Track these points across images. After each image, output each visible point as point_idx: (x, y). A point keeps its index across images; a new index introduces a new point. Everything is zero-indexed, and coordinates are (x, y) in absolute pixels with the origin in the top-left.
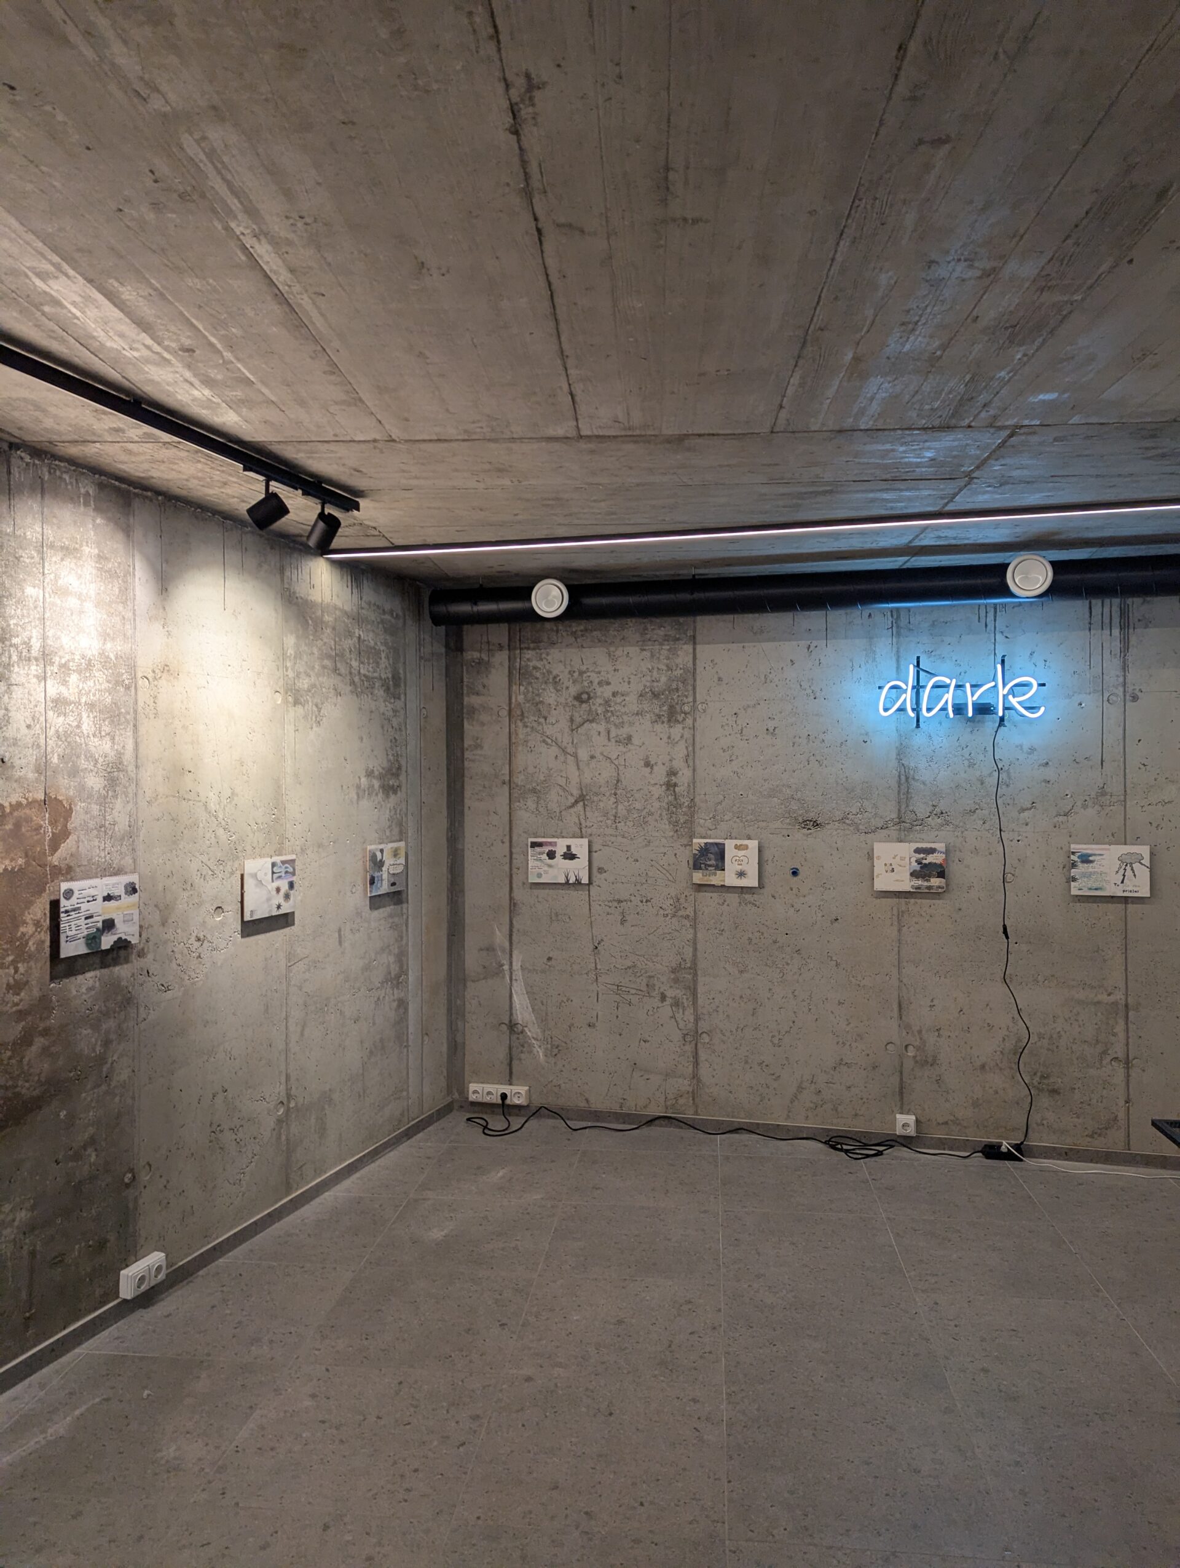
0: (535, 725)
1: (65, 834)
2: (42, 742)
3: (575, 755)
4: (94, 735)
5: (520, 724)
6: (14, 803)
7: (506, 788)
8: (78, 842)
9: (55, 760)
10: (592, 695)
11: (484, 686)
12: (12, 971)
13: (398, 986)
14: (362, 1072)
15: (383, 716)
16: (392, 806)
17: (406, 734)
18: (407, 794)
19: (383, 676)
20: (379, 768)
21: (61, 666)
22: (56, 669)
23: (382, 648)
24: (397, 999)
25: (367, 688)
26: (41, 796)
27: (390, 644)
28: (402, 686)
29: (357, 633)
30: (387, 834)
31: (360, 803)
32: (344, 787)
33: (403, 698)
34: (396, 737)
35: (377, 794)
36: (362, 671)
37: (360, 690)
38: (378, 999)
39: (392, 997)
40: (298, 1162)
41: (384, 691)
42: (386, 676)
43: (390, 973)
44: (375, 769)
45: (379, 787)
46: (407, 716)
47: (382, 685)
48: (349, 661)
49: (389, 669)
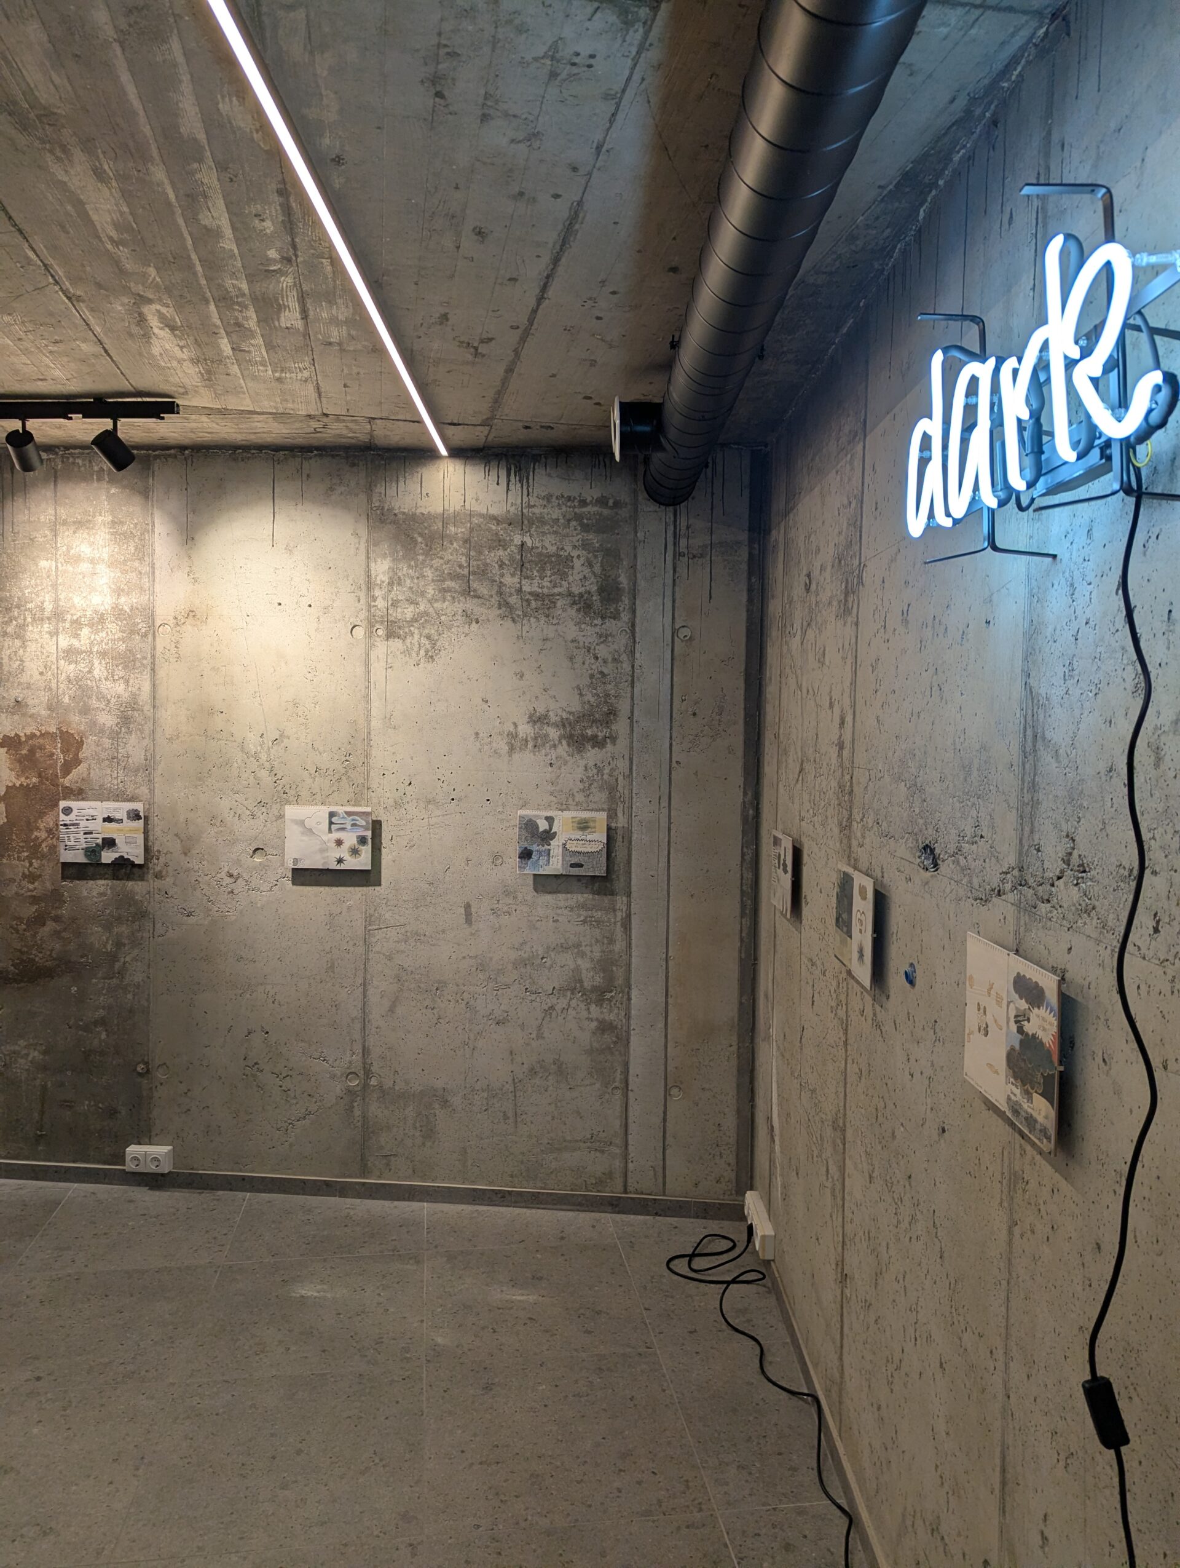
1: (77, 762)
2: (54, 685)
4: (107, 679)
5: (784, 639)
6: (28, 733)
8: (89, 768)
9: (66, 700)
10: (812, 575)
12: (28, 865)
13: (600, 1002)
14: (512, 1089)
15: (575, 644)
16: (591, 764)
17: (633, 666)
18: (632, 748)
19: (576, 590)
20: (560, 712)
21: (73, 622)
22: (67, 625)
23: (575, 553)
24: (597, 1019)
25: (537, 609)
26: (53, 729)
27: (597, 545)
28: (626, 600)
29: (517, 540)
30: (577, 800)
31: (516, 756)
32: (481, 735)
33: (625, 617)
34: (606, 671)
35: (555, 746)
36: (526, 588)
37: (520, 613)
38: (552, 1008)
39: (585, 1014)
40: (382, 1148)
41: (578, 610)
42: (583, 590)
43: (581, 981)
44: (551, 714)
45: (561, 738)
46: (634, 642)
47: (574, 603)
48: (497, 579)
49: (593, 579)
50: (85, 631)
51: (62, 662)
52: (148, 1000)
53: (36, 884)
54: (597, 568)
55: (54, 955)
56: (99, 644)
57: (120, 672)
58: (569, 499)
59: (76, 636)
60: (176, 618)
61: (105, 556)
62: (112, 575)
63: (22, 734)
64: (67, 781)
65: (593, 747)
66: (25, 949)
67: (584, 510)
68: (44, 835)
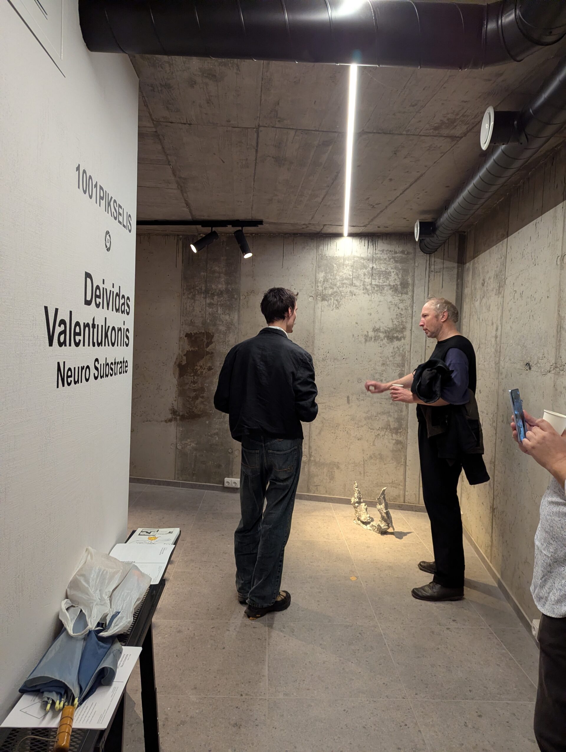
1: (211, 343)
2: (204, 316)
4: (222, 314)
5: (472, 302)
6: (195, 332)
8: (216, 345)
9: (208, 321)
12: (193, 378)
13: (396, 433)
14: (363, 463)
15: (391, 303)
16: (395, 347)
17: (412, 311)
18: (411, 341)
19: (392, 284)
20: (384, 328)
21: (212, 294)
22: (210, 295)
23: (392, 271)
24: (395, 440)
25: (377, 291)
26: (203, 331)
27: (400, 268)
28: (410, 287)
29: (371, 266)
30: (390, 359)
31: (367, 343)
32: (355, 336)
33: (410, 294)
34: (402, 313)
35: (382, 340)
36: (373, 283)
37: (371, 292)
38: (379, 435)
39: (391, 437)
40: (315, 483)
41: (393, 291)
42: (394, 284)
43: (390, 426)
44: (381, 328)
45: (384, 337)
46: (413, 303)
47: (391, 288)
48: (363, 280)
49: (398, 280)
50: (216, 297)
51: (207, 308)
53: (196, 385)
54: (400, 276)
55: (201, 410)
56: (221, 302)
57: (227, 312)
58: (390, 251)
59: (213, 299)
60: (247, 293)
61: (224, 271)
62: (226, 278)
63: (193, 333)
64: (208, 349)
65: (397, 340)
66: (191, 408)
67: (396, 255)
68: (199, 368)
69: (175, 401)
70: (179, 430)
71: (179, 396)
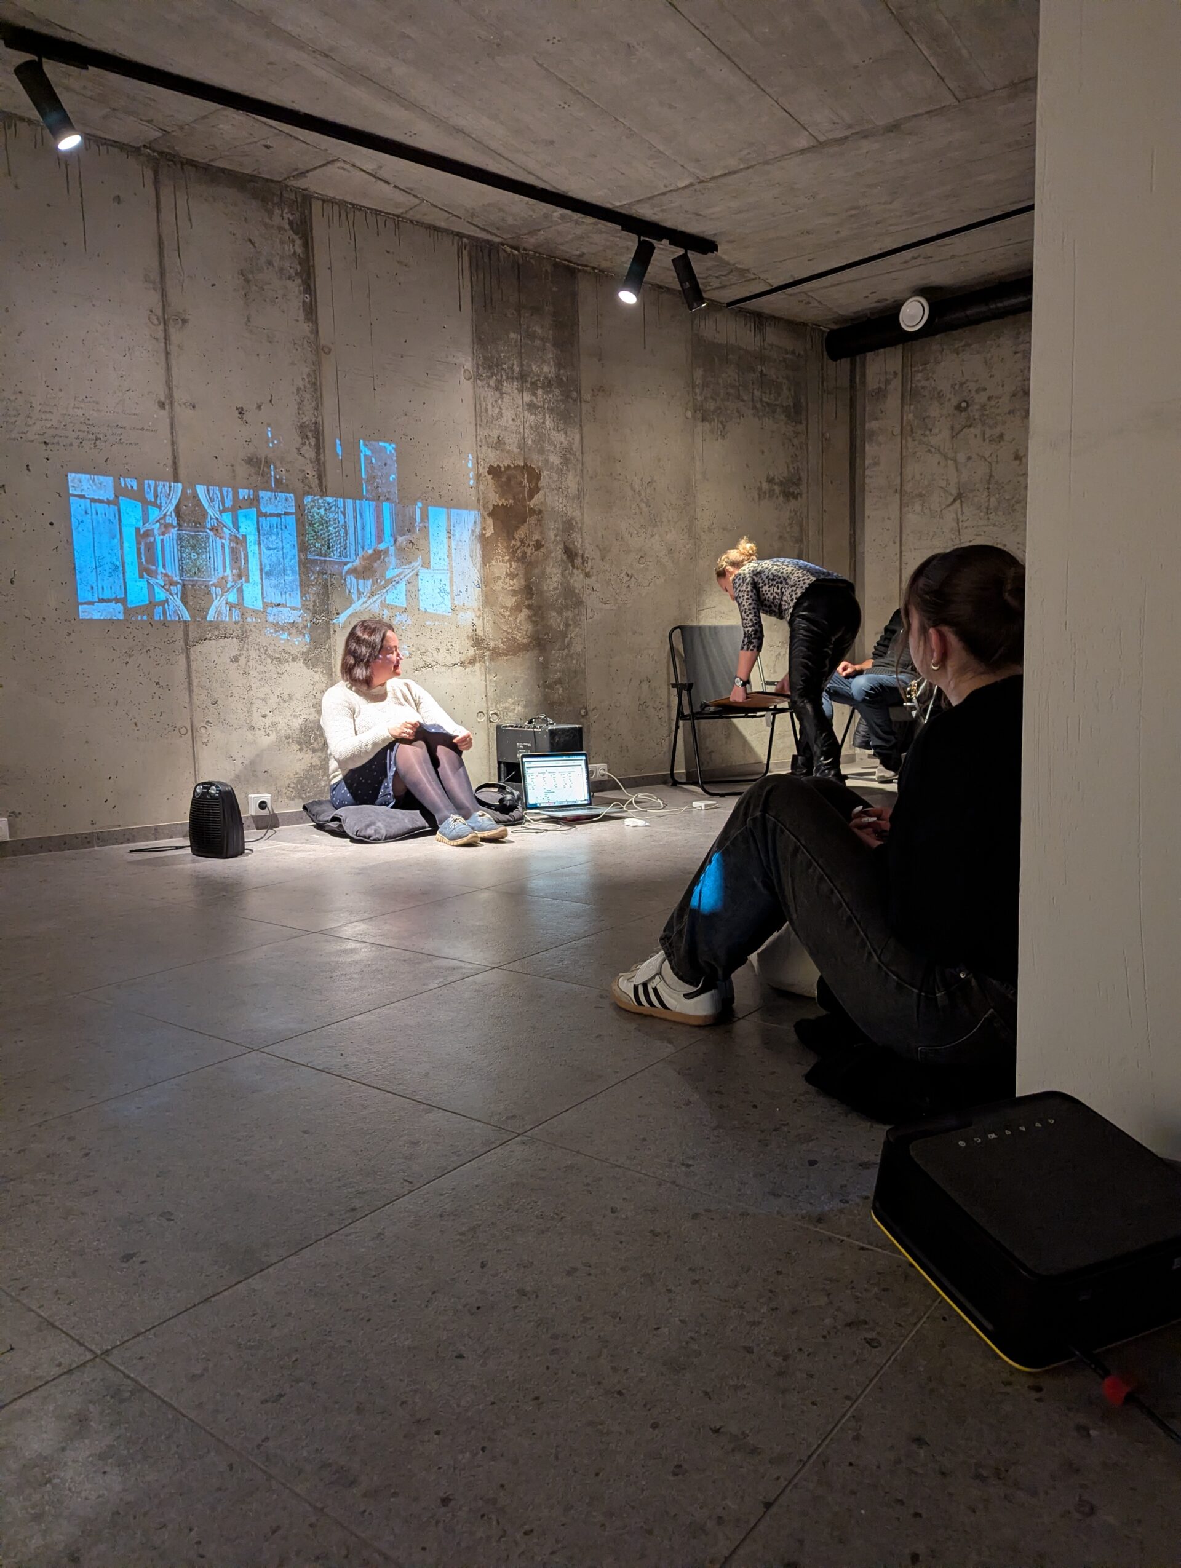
0: (922, 437)
1: (538, 490)
3: (955, 461)
4: (554, 429)
5: (909, 439)
6: (506, 465)
7: (898, 495)
8: (545, 495)
10: (970, 402)
11: (882, 412)
15: (785, 436)
16: (792, 509)
18: (808, 501)
20: (779, 476)
21: (532, 384)
22: (529, 385)
23: (783, 382)
25: (768, 413)
26: (522, 464)
27: (792, 379)
28: (804, 413)
29: (759, 368)
31: (761, 502)
32: (746, 487)
33: (804, 422)
34: (797, 454)
35: (777, 497)
36: (764, 399)
37: (761, 414)
41: (786, 416)
42: (787, 404)
44: (776, 477)
45: (780, 492)
46: (808, 438)
47: (784, 411)
48: (751, 391)
49: (791, 398)
50: (540, 392)
51: (526, 413)
52: (585, 664)
53: (515, 581)
54: (792, 392)
55: (528, 634)
56: (549, 402)
57: (561, 426)
59: (535, 395)
60: (593, 391)
61: (550, 336)
62: (555, 352)
63: (501, 466)
64: (532, 504)
65: (793, 499)
66: (510, 630)
67: (786, 356)
68: (519, 543)
69: (479, 617)
70: (490, 681)
71: (484, 606)
